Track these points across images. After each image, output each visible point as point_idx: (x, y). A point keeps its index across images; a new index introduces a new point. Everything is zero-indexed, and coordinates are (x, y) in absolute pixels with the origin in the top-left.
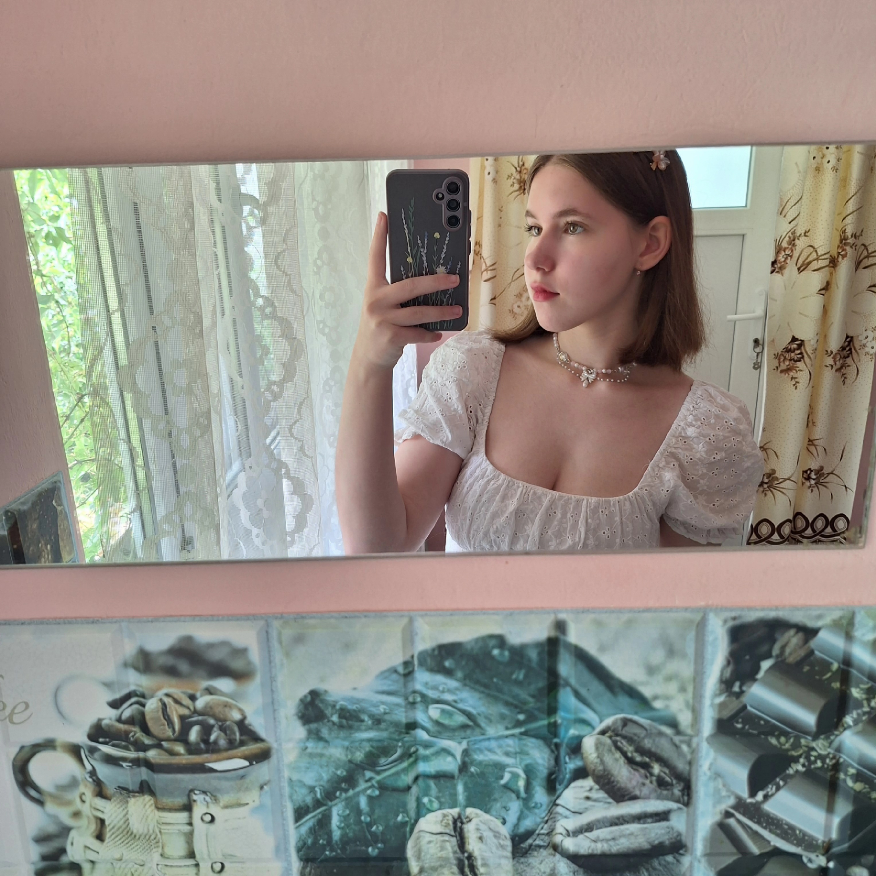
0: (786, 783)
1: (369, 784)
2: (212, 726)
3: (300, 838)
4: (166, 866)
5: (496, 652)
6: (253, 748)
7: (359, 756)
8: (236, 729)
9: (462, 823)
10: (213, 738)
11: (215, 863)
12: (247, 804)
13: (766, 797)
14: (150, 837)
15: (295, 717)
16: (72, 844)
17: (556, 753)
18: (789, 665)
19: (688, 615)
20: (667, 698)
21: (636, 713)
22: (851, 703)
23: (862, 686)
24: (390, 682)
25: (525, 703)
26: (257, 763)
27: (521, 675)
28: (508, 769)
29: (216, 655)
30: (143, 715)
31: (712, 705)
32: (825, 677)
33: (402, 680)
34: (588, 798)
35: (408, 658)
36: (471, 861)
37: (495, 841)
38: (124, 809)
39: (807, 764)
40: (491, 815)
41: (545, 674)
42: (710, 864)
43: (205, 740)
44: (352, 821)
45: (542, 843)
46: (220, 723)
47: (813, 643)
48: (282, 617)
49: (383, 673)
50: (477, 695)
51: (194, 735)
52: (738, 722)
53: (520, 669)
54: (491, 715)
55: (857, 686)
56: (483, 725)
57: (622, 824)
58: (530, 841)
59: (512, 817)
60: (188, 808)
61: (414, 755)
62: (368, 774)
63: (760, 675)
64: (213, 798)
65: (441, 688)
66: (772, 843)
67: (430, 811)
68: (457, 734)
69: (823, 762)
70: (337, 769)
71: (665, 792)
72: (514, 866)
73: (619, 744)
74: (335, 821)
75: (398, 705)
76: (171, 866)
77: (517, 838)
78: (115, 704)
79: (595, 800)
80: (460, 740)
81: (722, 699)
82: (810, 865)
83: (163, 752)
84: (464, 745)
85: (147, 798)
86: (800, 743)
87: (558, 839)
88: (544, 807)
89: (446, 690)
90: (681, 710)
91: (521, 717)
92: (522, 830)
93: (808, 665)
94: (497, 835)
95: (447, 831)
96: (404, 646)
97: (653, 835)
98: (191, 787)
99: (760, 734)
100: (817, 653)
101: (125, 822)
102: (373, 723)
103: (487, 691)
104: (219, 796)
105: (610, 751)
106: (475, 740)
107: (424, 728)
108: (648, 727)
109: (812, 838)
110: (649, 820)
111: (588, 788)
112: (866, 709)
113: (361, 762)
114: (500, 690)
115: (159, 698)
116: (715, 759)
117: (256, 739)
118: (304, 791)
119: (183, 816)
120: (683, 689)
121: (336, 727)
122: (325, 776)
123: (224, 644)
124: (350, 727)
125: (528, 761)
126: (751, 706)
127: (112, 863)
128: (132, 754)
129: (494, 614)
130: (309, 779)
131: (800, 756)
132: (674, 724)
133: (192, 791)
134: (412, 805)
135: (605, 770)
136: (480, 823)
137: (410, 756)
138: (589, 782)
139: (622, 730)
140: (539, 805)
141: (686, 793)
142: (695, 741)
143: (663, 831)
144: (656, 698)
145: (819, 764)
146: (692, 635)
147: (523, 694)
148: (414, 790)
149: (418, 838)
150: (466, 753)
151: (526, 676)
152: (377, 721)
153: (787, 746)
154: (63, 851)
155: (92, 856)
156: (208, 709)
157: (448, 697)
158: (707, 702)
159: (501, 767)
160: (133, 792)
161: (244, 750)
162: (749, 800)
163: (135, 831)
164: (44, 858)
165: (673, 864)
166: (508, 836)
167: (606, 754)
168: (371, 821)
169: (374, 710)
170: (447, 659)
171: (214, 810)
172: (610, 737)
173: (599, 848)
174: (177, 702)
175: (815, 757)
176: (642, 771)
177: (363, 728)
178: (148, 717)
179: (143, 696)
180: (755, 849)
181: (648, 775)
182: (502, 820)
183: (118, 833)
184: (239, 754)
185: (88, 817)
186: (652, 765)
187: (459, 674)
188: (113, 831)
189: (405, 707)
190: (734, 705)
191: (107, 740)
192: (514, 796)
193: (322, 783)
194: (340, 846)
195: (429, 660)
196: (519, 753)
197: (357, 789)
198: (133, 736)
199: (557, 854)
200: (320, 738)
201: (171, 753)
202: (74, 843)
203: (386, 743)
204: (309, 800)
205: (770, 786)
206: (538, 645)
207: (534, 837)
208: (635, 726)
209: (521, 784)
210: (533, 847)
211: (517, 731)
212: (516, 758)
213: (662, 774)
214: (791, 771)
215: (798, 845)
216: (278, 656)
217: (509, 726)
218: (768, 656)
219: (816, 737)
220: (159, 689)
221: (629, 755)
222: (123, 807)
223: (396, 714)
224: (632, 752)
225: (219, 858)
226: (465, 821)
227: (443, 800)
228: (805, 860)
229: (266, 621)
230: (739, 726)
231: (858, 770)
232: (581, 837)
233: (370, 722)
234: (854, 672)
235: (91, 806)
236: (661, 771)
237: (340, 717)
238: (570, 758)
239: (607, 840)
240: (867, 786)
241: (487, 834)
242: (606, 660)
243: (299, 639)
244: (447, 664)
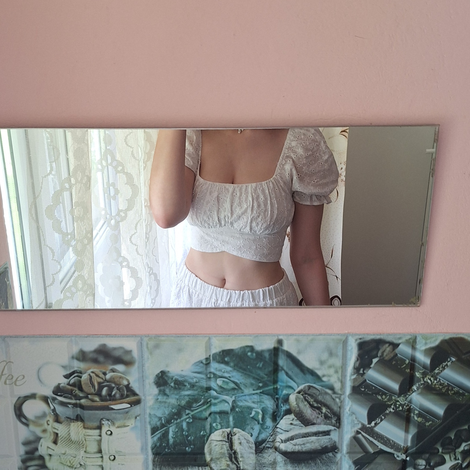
0: (385, 418)
1: (188, 416)
2: (114, 388)
3: (154, 443)
4: (87, 457)
5: (249, 354)
6: (132, 398)
7: (183, 403)
8: (125, 389)
9: (232, 436)
10: (113, 393)
11: (111, 456)
12: (129, 426)
13: (376, 424)
14: (80, 443)
15: (153, 384)
16: (41, 446)
17: (277, 402)
18: (386, 361)
19: (339, 337)
20: (329, 376)
21: (315, 383)
22: (416, 379)
23: (420, 371)
24: (199, 368)
25: (263, 378)
26: (134, 405)
27: (260, 365)
28: (254, 410)
29: (117, 353)
30: (80, 382)
31: (350, 379)
32: (402, 367)
33: (205, 367)
34: (291, 424)
35: (208, 356)
36: (235, 455)
37: (247, 444)
38: (68, 428)
39: (395, 408)
40: (246, 432)
41: (272, 364)
42: (350, 457)
43: (110, 395)
44: (179, 434)
45: (269, 446)
46: (117, 386)
47: (397, 351)
48: (148, 336)
49: (195, 363)
50: (240, 374)
51: (104, 392)
52: (362, 388)
53: (261, 362)
54: (247, 383)
55: (418, 372)
56: (242, 388)
57: (308, 437)
58: (264, 445)
59: (255, 434)
60: (99, 428)
61: (209, 403)
62: (187, 412)
63: (372, 366)
64: (112, 423)
65: (223, 371)
66: (379, 447)
67: (216, 430)
68: (230, 392)
69: (403, 408)
70: (172, 409)
71: (328, 421)
72: (256, 457)
73: (307, 398)
74: (171, 434)
75: (202, 378)
76: (89, 458)
77: (258, 443)
78: (67, 377)
79: (295, 425)
80: (232, 396)
81: (355, 376)
82: (398, 458)
83: (89, 401)
84: (233, 398)
85: (80, 423)
86: (392, 398)
87: (277, 444)
88: (271, 428)
89: (225, 372)
90: (336, 382)
91: (261, 385)
92: (260, 439)
93: (395, 361)
94: (248, 442)
95: (225, 440)
96: (206, 351)
97: (322, 442)
98: (101, 417)
99: (373, 394)
100: (398, 355)
101: (68, 435)
102: (190, 387)
103: (245, 372)
104: (115, 422)
105: (302, 401)
106: (239, 396)
107: (214, 390)
108: (320, 390)
109: (399, 445)
110: (321, 435)
111: (292, 419)
112: (422, 382)
113: (184, 405)
114: (251, 372)
115: (88, 373)
116: (351, 405)
117: (134, 394)
118: (157, 419)
119: (98, 431)
120: (336, 372)
121: (173, 389)
122: (167, 413)
123: (121, 348)
124: (180, 389)
125: (264, 406)
126: (369, 380)
127: (60, 456)
128: (73, 401)
129: (249, 336)
130: (159, 414)
131: (392, 404)
132: (332, 388)
133: (102, 419)
134: (208, 427)
135: (300, 410)
136: (240, 436)
137: (208, 403)
138: (292, 416)
139: (308, 391)
140: (268, 427)
141: (338, 422)
142: (342, 397)
143: (327, 441)
144: (324, 376)
145: (401, 408)
146: (341, 346)
147: (262, 374)
148: (209, 419)
149: (210, 443)
150: (234, 401)
151: (263, 365)
152: (193, 386)
153: (386, 400)
154: (37, 449)
155: (51, 452)
156: (112, 379)
157: (226, 375)
158: (348, 378)
159: (251, 409)
160: (73, 420)
161: (128, 399)
162: (368, 426)
163: (73, 439)
164: (27, 453)
165: (332, 457)
166: (253, 442)
167: (300, 403)
168: (188, 434)
169: (191, 381)
170: (226, 357)
171: (113, 429)
172: (302, 395)
173: (297, 448)
174: (97, 376)
175: (399, 405)
176: (317, 411)
177: (186, 389)
178: (82, 383)
179: (81, 373)
180: (371, 450)
181: (320, 413)
182: (250, 434)
183: (65, 440)
184: (126, 401)
185: (50, 432)
186: (322, 408)
187: (232, 364)
188: (62, 439)
189: (206, 380)
190: (361, 380)
191: (62, 394)
192: (256, 422)
193: (165, 416)
194: (173, 447)
195: (218, 357)
196: (260, 402)
197: (182, 419)
198: (74, 392)
199: (277, 452)
200: (165, 394)
201: (93, 401)
202: (42, 446)
203: (196, 397)
204: (158, 423)
205: (378, 419)
206: (269, 350)
207: (266, 442)
208: (314, 389)
209: (260, 417)
210: (265, 448)
211: (258, 391)
212: (258, 404)
213: (327, 412)
214: (387, 412)
215: (391, 448)
216: (146, 355)
217: (255, 389)
218: (376, 356)
219: (399, 396)
220: (89, 369)
221: (311, 403)
222: (68, 427)
223: (201, 383)
224: (312, 402)
225: (113, 453)
226: (233, 435)
227: (223, 424)
228: (395, 456)
229: (141, 338)
230: (363, 390)
231: (419, 411)
232: (288, 443)
233: (189, 387)
234: (417, 365)
235: (52, 427)
236: (326, 411)
237: (175, 384)
238: (283, 405)
239: (301, 445)
240: (424, 420)
241: (243, 441)
242: (301, 358)
243: (157, 346)
244: (226, 359)
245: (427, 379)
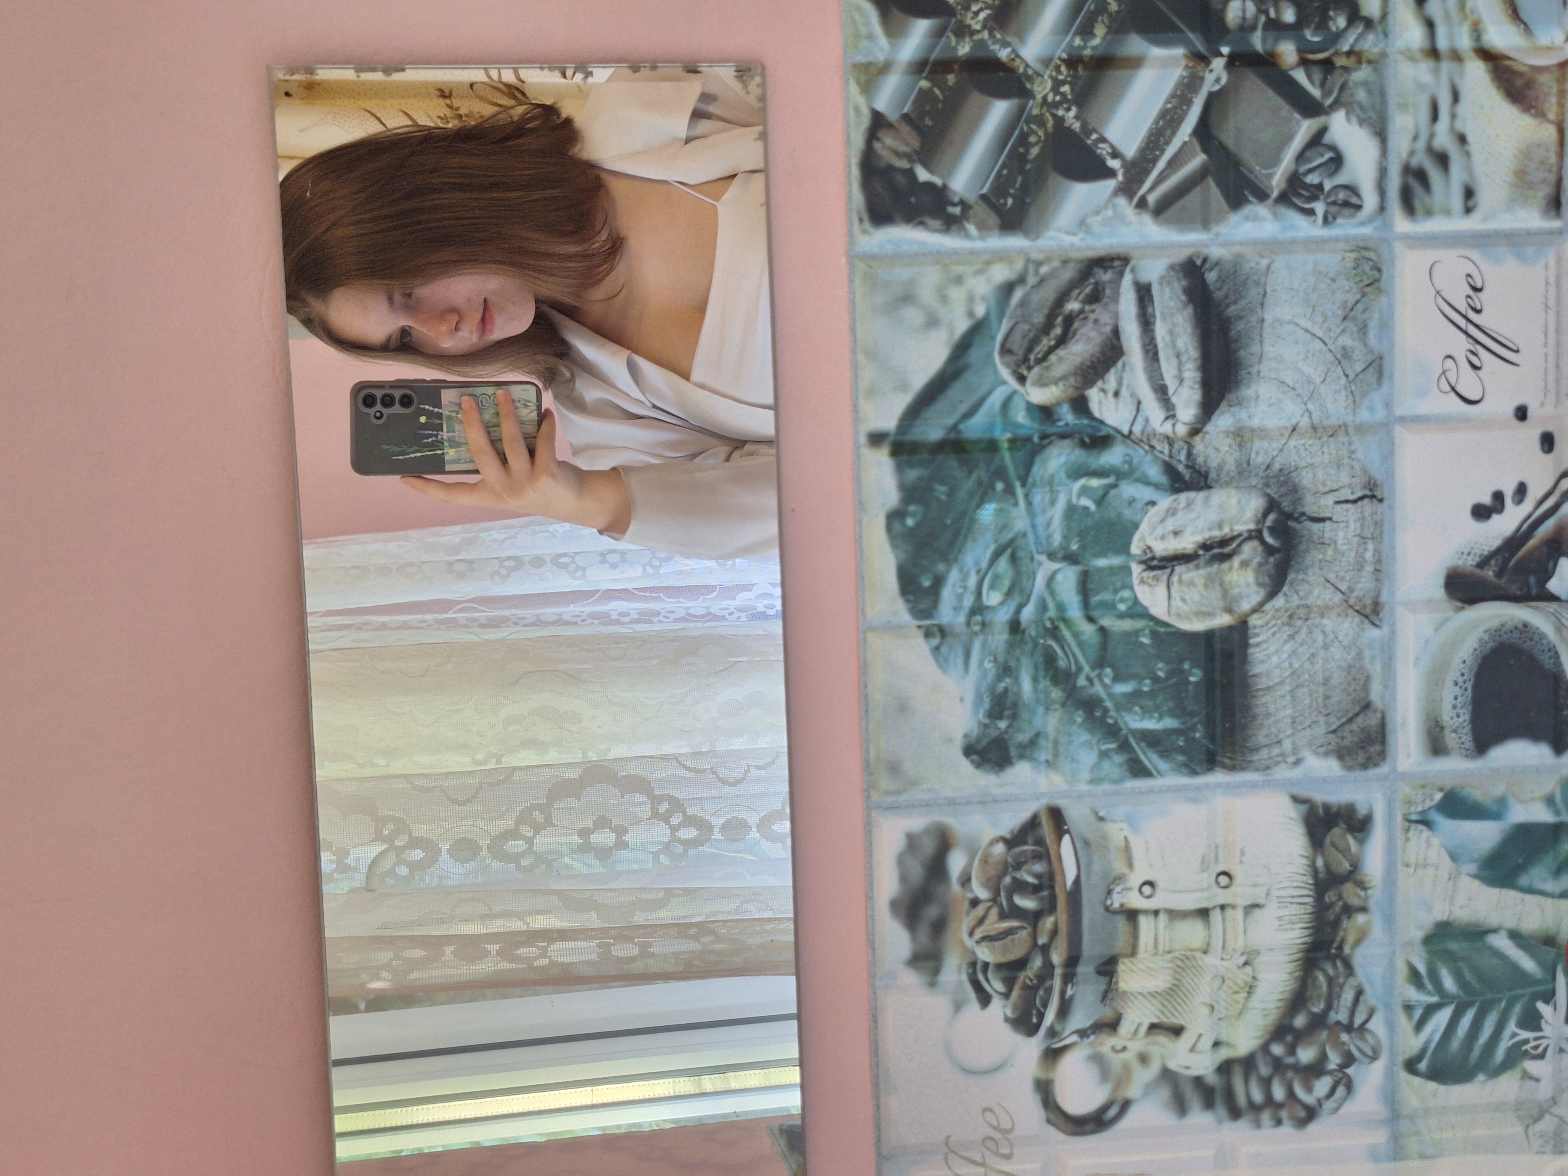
0: (1094, 131)
1: (1096, 681)
2: (1015, 880)
3: (1176, 770)
4: (1223, 948)
5: (910, 522)
6: (1047, 829)
7: (1057, 694)
8: (1017, 850)
9: (1153, 558)
10: (1030, 879)
11: (1217, 883)
12: (1126, 838)
13: (1115, 154)
14: (1179, 966)
15: (1002, 775)
16: (1187, 1068)
17: (1053, 438)
18: (923, 145)
19: (858, 279)
20: (971, 298)
21: (993, 338)
22: (981, 54)
23: (954, 43)
25: (980, 483)
26: (1066, 824)
27: (941, 490)
28: (1074, 500)
29: (917, 872)
30: (1000, 966)
31: (982, 238)
32: (941, 97)
33: (949, 640)
34: (1116, 394)
35: (920, 634)
36: (1215, 545)
37: (1180, 514)
38: (1135, 997)
39: (1065, 106)
40: (1142, 521)
41: (940, 457)
42: (1220, 220)
43: (1036, 889)
44: (1150, 703)
45: (1184, 453)
46: (1010, 869)
47: (893, 116)
48: (867, 790)
49: (939, 665)
50: (970, 544)
51: (1027, 903)
52: (1006, 204)
55: (955, 49)
56: (1011, 535)
57: (1156, 346)
58: (1181, 468)
59: (1145, 493)
60: (1132, 915)
61: (1056, 623)
62: (1082, 681)
63: (938, 181)
64: (1118, 882)
65: (960, 591)
66: (1187, 139)
67: (1136, 601)
68: (1024, 569)
69: (1063, 83)
70: (1074, 722)
71: (1108, 292)
72: (1221, 487)
73: (1040, 356)
74: (1150, 724)
75: (984, 645)
76: (1224, 941)
77: (1176, 485)
78: (985, 999)
79: (1120, 383)
80: (1035, 563)
81: (972, 228)
82: (1224, 80)
83: (1054, 945)
84: (1043, 558)
85: (1123, 967)
86: (1037, 116)
87: (1182, 430)
88: (1130, 451)
89: (963, 585)
90: (988, 280)
91: (1000, 486)
92: (1163, 479)
93: (923, 120)
94: (1172, 512)
95: (1165, 578)
96: (903, 637)
97: (1172, 303)
98: (1101, 910)
99: (1022, 171)
100: (905, 110)
101: (1154, 997)
102: (1009, 676)
103: (964, 531)
104: (1114, 874)
105: (1048, 368)
106: (1035, 544)
107: (1019, 610)
108: (1013, 322)
109: (1180, 84)
110: (1150, 310)
111: (1102, 394)
112: (985, 35)
113: (1064, 691)
115: (975, 945)
116: (1059, 230)
117: (1033, 823)
118: (1106, 765)
119: (1144, 922)
120: (959, 280)
121: (1015, 724)
122: (1085, 737)
123: (901, 861)
124: (1015, 705)
125: (1063, 475)
126: (982, 188)
127: (1220, 1019)
128: (1057, 982)
129: (861, 526)
130: (1088, 758)
131: (1054, 116)
132: (1008, 288)
133: (1107, 909)
134: (1127, 625)
135: (1075, 374)
136: (1154, 535)
137: (1056, 628)
138: (1093, 395)
139: (1016, 355)
140: (1127, 458)
141: (1110, 264)
142: (1035, 256)
143: (1167, 290)
144: (971, 314)
145: (1066, 89)
146: (883, 272)
148: (1107, 622)
149: (1179, 615)
150: (1052, 556)
151: (943, 482)
152: (1006, 670)
153: (1041, 133)
154: (1198, 1081)
155: (1206, 1043)
156: (991, 883)
157: (972, 581)
158: (978, 245)
159: (1071, 511)
160: (1110, 983)
161: (1050, 840)
162: (1120, 177)
163: (1168, 985)
164: (1209, 1104)
165: (1220, 271)
166: (1173, 497)
167: (1053, 374)
168: (1151, 678)
169: (990, 677)
171: (1135, 879)
172: (1030, 368)
173: (1192, 374)
174: (981, 921)
175: (1055, 95)
176: (1076, 324)
177: (1015, 689)
178: (1003, 960)
179: (973, 964)
180: (1199, 159)
181: (1082, 316)
182: (1149, 507)
183: (1169, 1006)
184: (1055, 846)
185: (1148, 1044)
186: (1067, 312)
187: (941, 567)
188: (1168, 1014)
190: (981, 211)
191: (1034, 1012)
192: (1113, 492)
193: (1094, 741)
194: (1188, 718)
196: (1052, 487)
197: (1104, 696)
198: (1031, 980)
199: (1205, 430)
200: (1033, 743)
201: (1054, 933)
202: (1188, 1065)
203: (1041, 659)
204: (1119, 759)
205: (1099, 151)
206: (900, 468)
207: (1174, 462)
208: (1011, 338)
209: (1095, 482)
210: (1190, 464)
211: (1020, 491)
212: (1058, 491)
213: (1081, 298)
214: (1077, 126)
215: (1189, 103)
216: (918, 795)
217: (1012, 501)
218: (910, 174)
219: (1030, 95)
220: (963, 944)
221: (1053, 343)
222: (1132, 998)
223: (996, 647)
224: (1050, 340)
225: (1207, 879)
226: (1149, 555)
227: (1119, 584)
228: (1216, 88)
229: (872, 808)
230: (1010, 201)
231: (1075, 34)
232: (1174, 400)
233: (1008, 680)
234: (933, 56)
235: (1131, 1039)
236: (1076, 299)
237: (1001, 718)
238: (1059, 420)
239: (1180, 365)
240: (1100, 19)
241: (1170, 524)
242: (919, 380)
243: (894, 768)
244: (927, 583)
245: (976, 23)
